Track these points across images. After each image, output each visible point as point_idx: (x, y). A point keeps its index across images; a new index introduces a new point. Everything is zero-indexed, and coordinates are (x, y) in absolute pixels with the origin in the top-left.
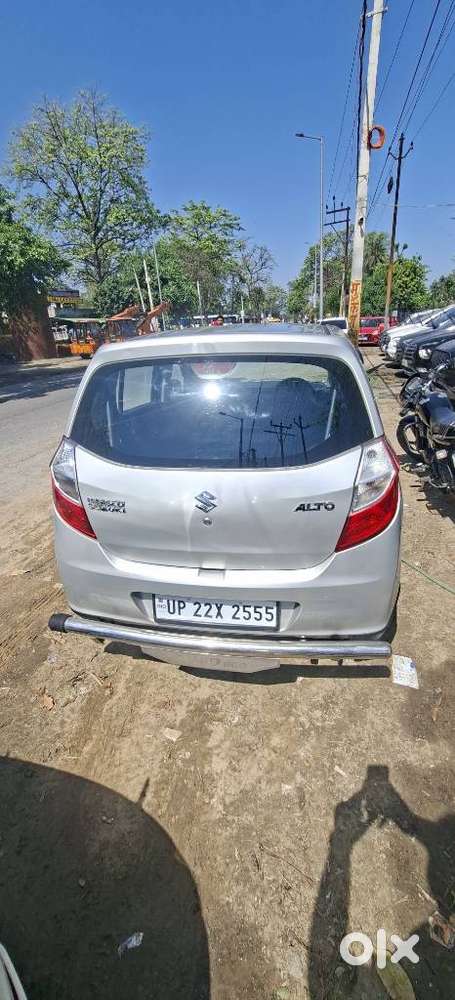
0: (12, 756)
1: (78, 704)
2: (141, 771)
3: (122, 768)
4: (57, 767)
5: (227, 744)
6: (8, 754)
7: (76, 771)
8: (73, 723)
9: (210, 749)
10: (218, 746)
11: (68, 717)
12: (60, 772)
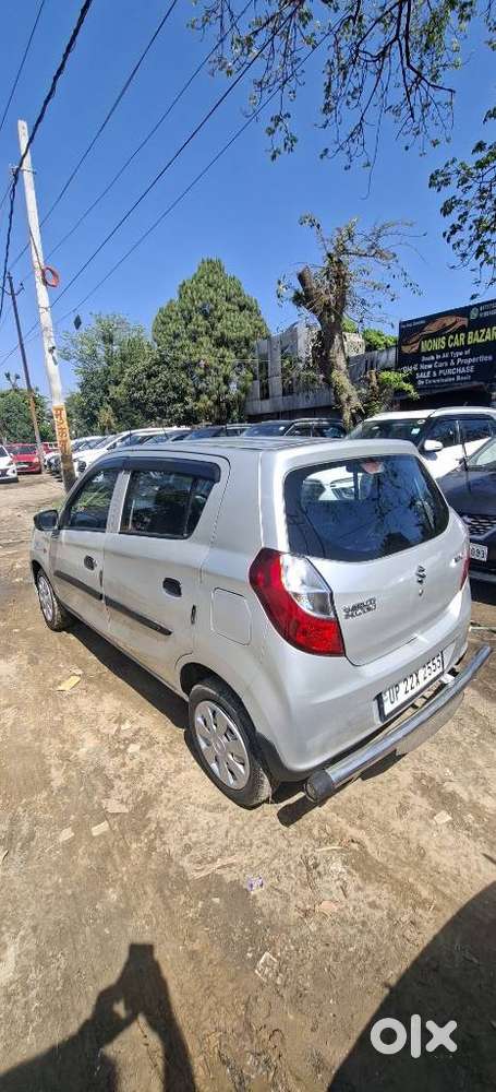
0: (393, 981)
1: (355, 880)
2: (473, 857)
3: (464, 871)
4: (436, 931)
5: (471, 787)
6: (386, 985)
7: (450, 915)
8: (382, 894)
9: (471, 800)
10: (470, 794)
11: (368, 896)
12: (442, 930)
